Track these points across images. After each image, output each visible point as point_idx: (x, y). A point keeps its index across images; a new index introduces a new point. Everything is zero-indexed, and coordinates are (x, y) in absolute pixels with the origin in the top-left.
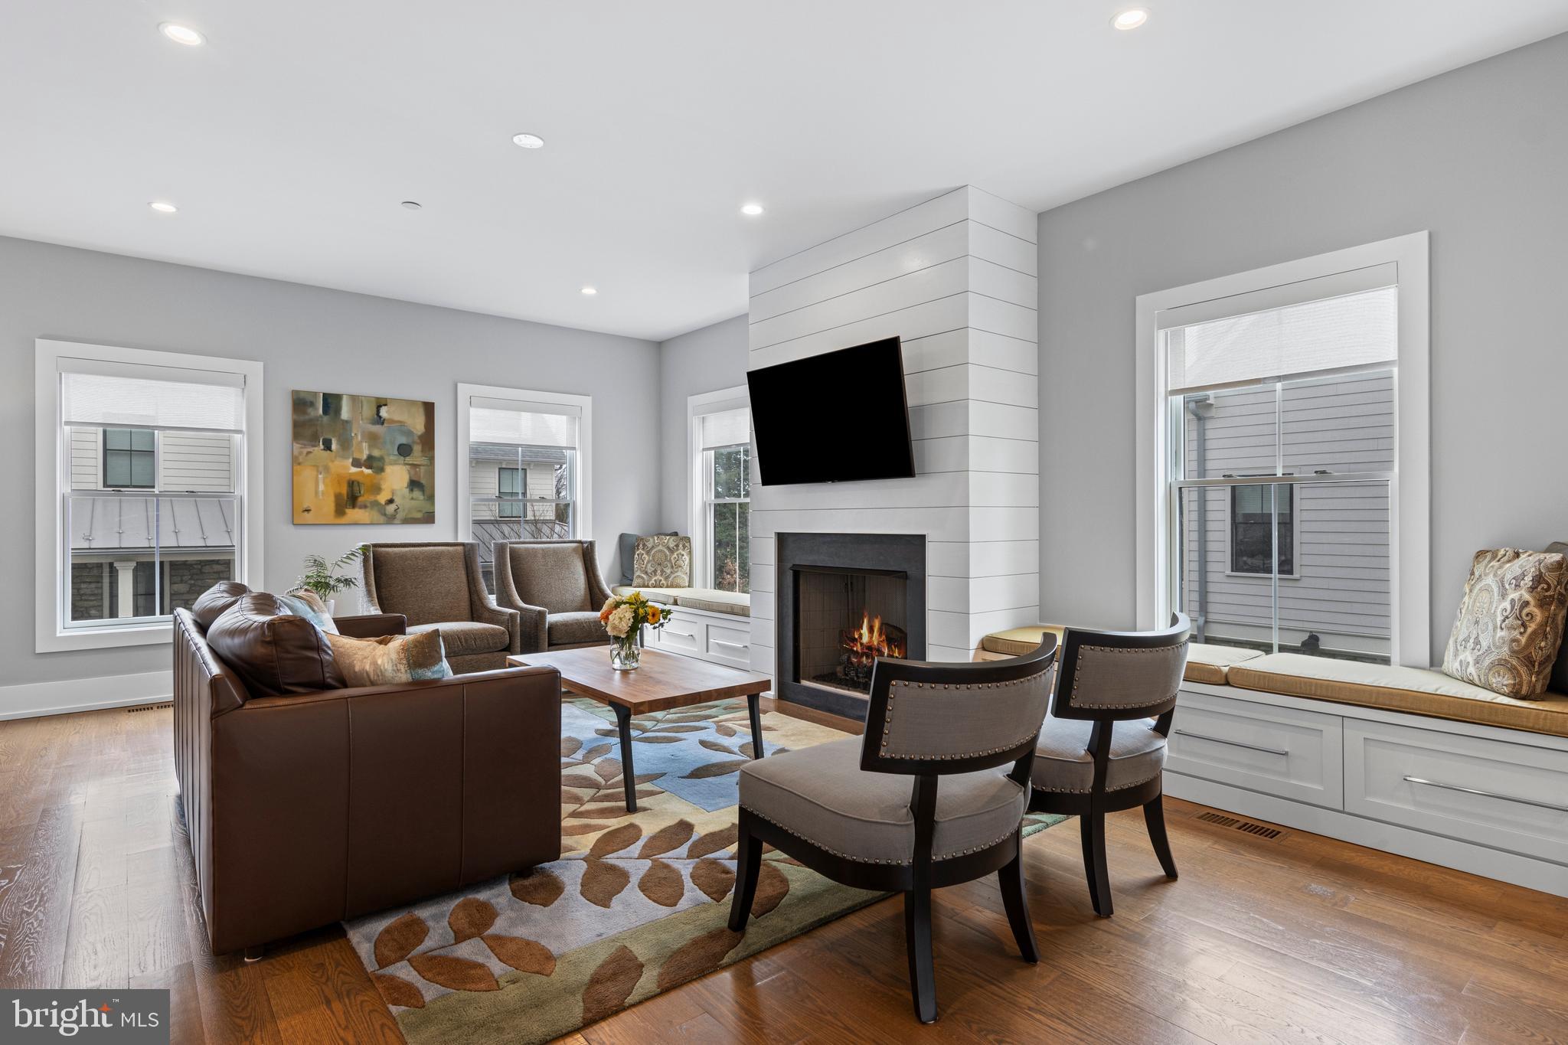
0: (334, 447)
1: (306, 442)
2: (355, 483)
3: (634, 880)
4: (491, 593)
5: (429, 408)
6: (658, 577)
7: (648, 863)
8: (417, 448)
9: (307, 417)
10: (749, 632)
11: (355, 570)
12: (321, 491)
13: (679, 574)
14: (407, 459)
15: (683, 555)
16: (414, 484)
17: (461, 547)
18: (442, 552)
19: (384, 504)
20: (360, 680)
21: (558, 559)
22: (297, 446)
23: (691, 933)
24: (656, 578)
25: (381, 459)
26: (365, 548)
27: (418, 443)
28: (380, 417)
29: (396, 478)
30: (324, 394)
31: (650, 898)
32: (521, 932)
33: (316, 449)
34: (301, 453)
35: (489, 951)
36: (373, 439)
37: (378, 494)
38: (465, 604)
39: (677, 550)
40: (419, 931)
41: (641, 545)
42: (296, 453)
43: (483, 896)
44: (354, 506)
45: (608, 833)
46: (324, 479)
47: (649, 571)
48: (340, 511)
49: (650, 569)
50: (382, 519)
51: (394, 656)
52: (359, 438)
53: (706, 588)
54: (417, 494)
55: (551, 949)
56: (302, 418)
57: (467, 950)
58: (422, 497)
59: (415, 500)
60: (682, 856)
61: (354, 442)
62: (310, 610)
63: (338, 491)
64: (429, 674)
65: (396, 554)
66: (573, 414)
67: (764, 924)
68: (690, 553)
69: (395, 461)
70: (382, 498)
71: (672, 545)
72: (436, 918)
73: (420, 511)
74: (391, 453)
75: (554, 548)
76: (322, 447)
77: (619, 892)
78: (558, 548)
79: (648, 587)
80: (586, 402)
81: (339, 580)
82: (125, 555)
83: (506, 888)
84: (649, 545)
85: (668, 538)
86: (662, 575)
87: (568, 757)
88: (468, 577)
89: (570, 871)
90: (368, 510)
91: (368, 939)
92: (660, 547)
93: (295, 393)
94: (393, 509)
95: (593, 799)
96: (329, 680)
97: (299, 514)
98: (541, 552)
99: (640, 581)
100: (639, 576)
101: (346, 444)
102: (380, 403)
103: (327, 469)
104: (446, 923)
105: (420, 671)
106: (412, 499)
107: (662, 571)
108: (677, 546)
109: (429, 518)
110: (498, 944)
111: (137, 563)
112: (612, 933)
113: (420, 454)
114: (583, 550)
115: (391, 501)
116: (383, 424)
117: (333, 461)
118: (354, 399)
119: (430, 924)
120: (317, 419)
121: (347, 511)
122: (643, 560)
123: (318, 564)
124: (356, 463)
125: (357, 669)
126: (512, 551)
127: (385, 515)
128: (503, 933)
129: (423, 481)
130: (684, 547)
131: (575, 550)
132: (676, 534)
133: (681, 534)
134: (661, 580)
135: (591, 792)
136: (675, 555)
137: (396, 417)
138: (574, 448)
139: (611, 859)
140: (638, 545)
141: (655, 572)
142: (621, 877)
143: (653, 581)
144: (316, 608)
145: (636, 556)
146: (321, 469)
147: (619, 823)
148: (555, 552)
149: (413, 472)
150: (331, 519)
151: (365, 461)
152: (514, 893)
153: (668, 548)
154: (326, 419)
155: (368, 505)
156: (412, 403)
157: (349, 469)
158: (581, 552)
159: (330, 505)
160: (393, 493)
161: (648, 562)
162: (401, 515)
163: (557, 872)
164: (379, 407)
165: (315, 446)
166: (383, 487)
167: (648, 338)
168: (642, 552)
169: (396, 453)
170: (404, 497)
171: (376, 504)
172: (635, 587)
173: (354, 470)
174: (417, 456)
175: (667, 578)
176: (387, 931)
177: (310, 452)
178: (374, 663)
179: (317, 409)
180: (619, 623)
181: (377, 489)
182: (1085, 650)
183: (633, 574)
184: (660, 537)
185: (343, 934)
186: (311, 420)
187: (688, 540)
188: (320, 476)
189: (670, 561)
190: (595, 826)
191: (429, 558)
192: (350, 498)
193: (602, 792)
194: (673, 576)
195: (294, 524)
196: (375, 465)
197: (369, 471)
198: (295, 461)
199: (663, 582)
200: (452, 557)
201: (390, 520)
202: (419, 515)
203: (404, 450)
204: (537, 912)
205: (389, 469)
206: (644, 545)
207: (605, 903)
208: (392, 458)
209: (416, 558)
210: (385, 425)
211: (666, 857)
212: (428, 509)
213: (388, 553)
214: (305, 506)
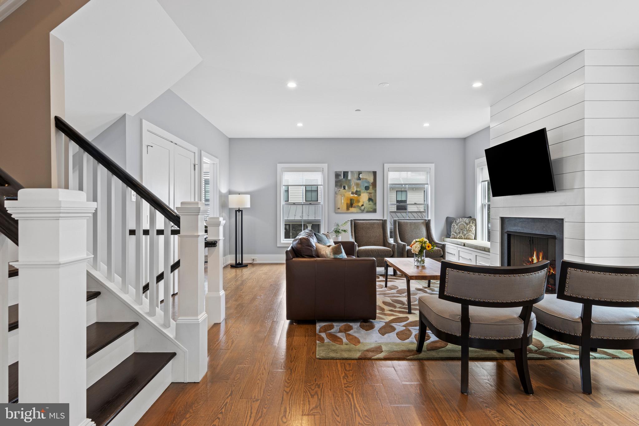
0: (346, 188)
1: (338, 187)
2: (352, 200)
3: (396, 331)
4: (391, 237)
5: (375, 173)
6: (461, 235)
7: (404, 328)
8: (371, 187)
9: (339, 179)
10: (490, 259)
11: (348, 227)
12: (343, 202)
13: (470, 234)
14: (368, 191)
15: (472, 226)
16: (370, 199)
17: (382, 221)
18: (375, 222)
19: (360, 206)
20: (322, 256)
21: (416, 225)
22: (336, 188)
23: (404, 348)
24: (460, 235)
25: (360, 191)
26: (351, 221)
27: (371, 186)
28: (360, 178)
29: (364, 197)
30: (344, 172)
31: (397, 337)
32: (356, 335)
33: (341, 189)
34: (337, 191)
35: (345, 336)
36: (357, 185)
37: (359, 203)
38: (381, 241)
39: (470, 224)
40: (332, 327)
41: (454, 222)
42: (336, 191)
43: (351, 324)
44: (352, 207)
45: (398, 318)
46: (343, 198)
47: (457, 232)
48: (348, 209)
49: (457, 231)
50: (360, 211)
51: (330, 250)
52: (353, 184)
53: (483, 240)
54: (371, 202)
55: (361, 340)
56: (337, 180)
57: (339, 335)
58: (372, 204)
59: (370, 205)
60: (417, 329)
61: (352, 186)
62: (326, 238)
63: (347, 202)
64: (338, 256)
65: (361, 222)
66: (428, 172)
67: (428, 353)
68: (476, 225)
69: (364, 192)
70: (360, 204)
71: (467, 222)
72: (337, 326)
73: (372, 209)
74: (362, 189)
75: (414, 222)
76: (343, 188)
77: (389, 333)
78: (416, 222)
79: (456, 238)
80: (432, 166)
81: (342, 230)
82: (309, 222)
83: (359, 324)
84: (458, 222)
85: (466, 219)
86: (462, 234)
87: (400, 294)
88: (383, 231)
89: (378, 324)
90: (356, 208)
91: (320, 326)
92: (462, 223)
93: (336, 172)
94: (363, 208)
95: (400, 308)
96: (314, 255)
97: (337, 210)
98: (409, 223)
99: (453, 236)
100: (453, 234)
101: (349, 187)
102: (360, 173)
103: (344, 195)
104: (339, 328)
105: (336, 255)
106: (369, 204)
107: (463, 232)
108: (470, 222)
109: (375, 211)
110: (348, 336)
111: (312, 224)
112: (380, 342)
113: (372, 189)
114: (426, 223)
115: (363, 205)
116: (360, 180)
117: (346, 193)
118: (352, 172)
119: (335, 327)
120: (342, 180)
121: (350, 208)
122: (455, 227)
123: (338, 225)
124: (353, 193)
125: (322, 253)
126: (399, 223)
127: (361, 210)
128: (351, 334)
129: (373, 198)
130: (473, 223)
131: (423, 223)
132: (470, 217)
133: (473, 217)
134: (462, 236)
135: (400, 305)
136: (469, 226)
137: (365, 177)
138: (428, 184)
139: (394, 325)
140: (453, 221)
141: (460, 232)
142: (394, 329)
143: (458, 236)
144: (328, 238)
145: (452, 226)
146: (342, 195)
147: (403, 316)
148: (415, 223)
149: (369, 195)
150: (345, 211)
151: (355, 192)
152: (360, 326)
153: (466, 223)
154: (344, 179)
155: (356, 206)
156: (370, 172)
157: (351, 195)
158: (425, 224)
159: (345, 207)
160: (363, 203)
161: (457, 228)
162: (366, 210)
163: (375, 324)
164: (359, 174)
165: (341, 188)
166: (360, 201)
167: (459, 137)
168: (455, 224)
169: (364, 189)
170: (367, 204)
171: (358, 206)
172: (451, 238)
173: (352, 195)
174: (371, 190)
175: (464, 235)
176: (325, 326)
177: (340, 190)
178: (326, 252)
179: (341, 177)
180: (415, 248)
181: (358, 201)
182: (570, 270)
183: (451, 233)
184: (463, 218)
185: (315, 324)
186: (340, 180)
187: (475, 220)
188: (342, 198)
189: (466, 228)
190: (395, 315)
191: (371, 225)
192: (351, 204)
193: (404, 306)
194: (467, 235)
195: (336, 213)
196: (358, 194)
197: (356, 196)
198: (336, 193)
199: (463, 237)
200: (378, 224)
201: (362, 211)
202: (371, 210)
203: (367, 188)
204: (363, 332)
205: (362, 195)
206: (456, 221)
207: (383, 334)
208: (363, 191)
209: (367, 224)
210: (361, 180)
211: (410, 328)
212: (374, 208)
213: (358, 222)
214: (338, 207)
